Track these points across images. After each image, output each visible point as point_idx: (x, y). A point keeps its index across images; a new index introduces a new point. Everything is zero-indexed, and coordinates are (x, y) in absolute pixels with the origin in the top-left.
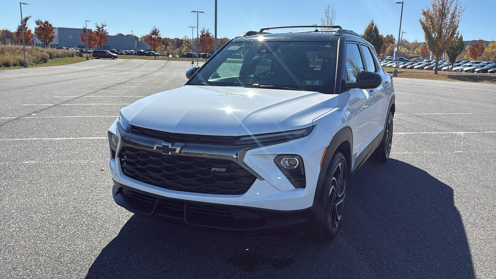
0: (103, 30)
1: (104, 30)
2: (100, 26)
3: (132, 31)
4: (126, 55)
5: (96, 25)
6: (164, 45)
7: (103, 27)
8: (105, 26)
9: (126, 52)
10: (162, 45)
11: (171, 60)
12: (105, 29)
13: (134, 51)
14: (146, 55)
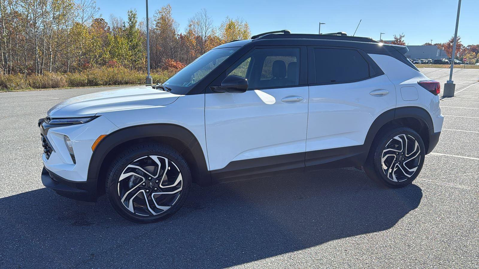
0: (400, 41)
1: (402, 41)
2: (398, 37)
3: (432, 40)
4: (422, 63)
5: (395, 36)
6: (474, 53)
7: (401, 38)
8: (403, 36)
9: (422, 61)
10: (472, 52)
11: (466, 68)
12: (402, 39)
13: (431, 60)
14: (443, 64)
